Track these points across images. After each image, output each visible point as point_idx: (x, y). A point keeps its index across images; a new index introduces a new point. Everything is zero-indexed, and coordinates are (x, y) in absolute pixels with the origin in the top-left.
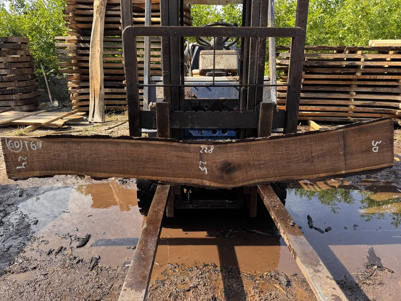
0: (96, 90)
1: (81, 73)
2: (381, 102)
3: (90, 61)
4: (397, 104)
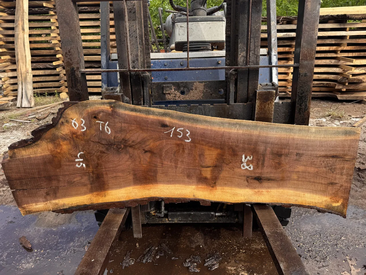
0: (23, 73)
1: (11, 55)
2: (319, 75)
3: (15, 42)
4: (335, 77)
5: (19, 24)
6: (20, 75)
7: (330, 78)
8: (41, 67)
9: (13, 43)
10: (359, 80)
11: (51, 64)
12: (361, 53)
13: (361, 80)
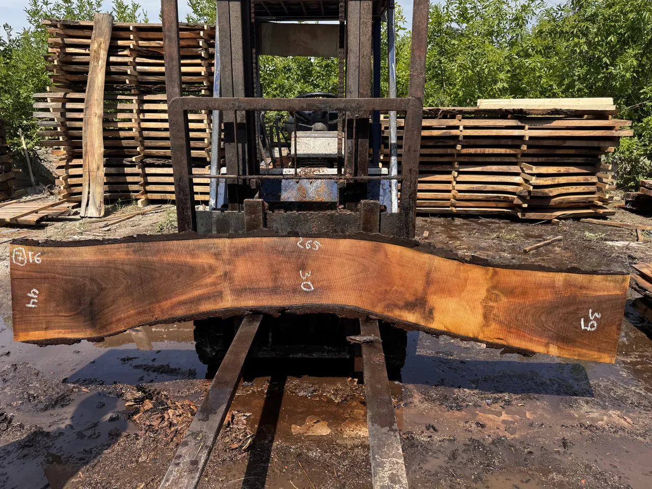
0: (91, 170)
2: (495, 186)
3: (83, 128)
4: (515, 188)
5: (90, 105)
6: (87, 173)
7: (508, 190)
8: (114, 163)
9: (81, 129)
10: (543, 193)
11: (129, 159)
12: (550, 158)
13: (546, 193)
